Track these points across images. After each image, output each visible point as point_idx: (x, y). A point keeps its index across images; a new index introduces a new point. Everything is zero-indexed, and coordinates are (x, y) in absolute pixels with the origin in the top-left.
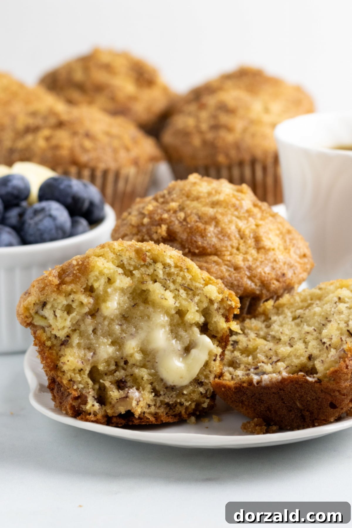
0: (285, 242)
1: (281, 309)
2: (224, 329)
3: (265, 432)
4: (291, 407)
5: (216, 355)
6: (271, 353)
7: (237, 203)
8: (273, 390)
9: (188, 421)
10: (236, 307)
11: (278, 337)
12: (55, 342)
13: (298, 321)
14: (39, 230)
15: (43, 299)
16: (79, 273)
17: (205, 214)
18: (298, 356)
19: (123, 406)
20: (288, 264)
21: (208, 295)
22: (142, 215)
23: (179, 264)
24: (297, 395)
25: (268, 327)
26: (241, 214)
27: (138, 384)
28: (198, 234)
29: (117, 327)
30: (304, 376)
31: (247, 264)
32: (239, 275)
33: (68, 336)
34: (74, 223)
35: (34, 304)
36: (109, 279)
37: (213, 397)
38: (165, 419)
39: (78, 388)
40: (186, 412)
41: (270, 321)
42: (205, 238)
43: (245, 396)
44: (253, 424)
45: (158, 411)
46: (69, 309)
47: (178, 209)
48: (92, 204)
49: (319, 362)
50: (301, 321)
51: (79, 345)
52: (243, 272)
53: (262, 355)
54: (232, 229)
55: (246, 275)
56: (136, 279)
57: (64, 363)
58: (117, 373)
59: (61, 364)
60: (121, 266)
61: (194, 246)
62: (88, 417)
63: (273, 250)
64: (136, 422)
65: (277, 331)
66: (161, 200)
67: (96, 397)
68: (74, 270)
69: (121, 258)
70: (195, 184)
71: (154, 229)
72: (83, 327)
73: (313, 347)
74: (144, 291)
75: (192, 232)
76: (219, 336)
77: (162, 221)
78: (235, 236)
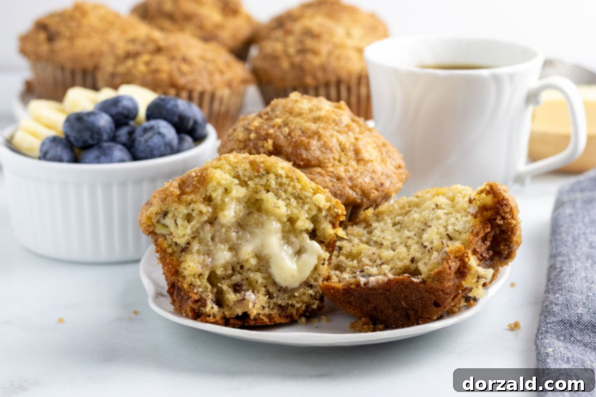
0: (382, 154)
1: (380, 216)
2: (331, 235)
3: (372, 330)
4: (397, 307)
5: (324, 260)
6: (375, 257)
7: (337, 118)
8: (380, 291)
9: (299, 322)
10: (342, 215)
11: (380, 242)
12: (176, 249)
13: (398, 227)
14: (149, 146)
15: (164, 208)
16: (198, 184)
17: (308, 129)
18: (401, 259)
19: (240, 308)
20: (386, 175)
21: (317, 203)
22: (248, 130)
23: (290, 175)
24: (403, 295)
25: (370, 233)
26: (341, 129)
27: (253, 287)
28: (302, 147)
29: (234, 234)
30: (409, 277)
31: (348, 175)
32: (342, 185)
33: (188, 243)
34: (181, 140)
35: (156, 214)
36: (226, 190)
37: (321, 299)
38: (278, 320)
39: (198, 292)
40: (297, 313)
41: (371, 228)
42: (309, 151)
43: (353, 297)
44: (361, 323)
45: (272, 312)
46: (189, 218)
47: (282, 125)
48: (195, 123)
49: (423, 264)
50: (401, 227)
51: (198, 252)
52: (345, 182)
53: (367, 259)
54: (334, 143)
55: (348, 185)
56: (250, 189)
57: (185, 269)
58: (234, 278)
59: (182, 270)
60: (237, 177)
61: (299, 158)
62: (208, 318)
63: (372, 161)
64: (252, 323)
65: (379, 237)
66: (265, 117)
67: (214, 300)
68: (194, 181)
69: (237, 170)
70: (296, 101)
71: (260, 143)
72: (202, 235)
73: (415, 250)
74: (257, 200)
75: (297, 145)
76: (327, 241)
77: (267, 136)
78: (336, 149)
